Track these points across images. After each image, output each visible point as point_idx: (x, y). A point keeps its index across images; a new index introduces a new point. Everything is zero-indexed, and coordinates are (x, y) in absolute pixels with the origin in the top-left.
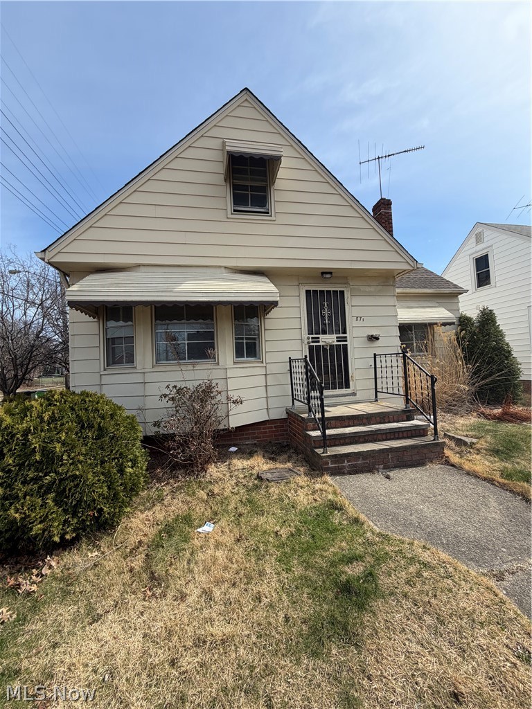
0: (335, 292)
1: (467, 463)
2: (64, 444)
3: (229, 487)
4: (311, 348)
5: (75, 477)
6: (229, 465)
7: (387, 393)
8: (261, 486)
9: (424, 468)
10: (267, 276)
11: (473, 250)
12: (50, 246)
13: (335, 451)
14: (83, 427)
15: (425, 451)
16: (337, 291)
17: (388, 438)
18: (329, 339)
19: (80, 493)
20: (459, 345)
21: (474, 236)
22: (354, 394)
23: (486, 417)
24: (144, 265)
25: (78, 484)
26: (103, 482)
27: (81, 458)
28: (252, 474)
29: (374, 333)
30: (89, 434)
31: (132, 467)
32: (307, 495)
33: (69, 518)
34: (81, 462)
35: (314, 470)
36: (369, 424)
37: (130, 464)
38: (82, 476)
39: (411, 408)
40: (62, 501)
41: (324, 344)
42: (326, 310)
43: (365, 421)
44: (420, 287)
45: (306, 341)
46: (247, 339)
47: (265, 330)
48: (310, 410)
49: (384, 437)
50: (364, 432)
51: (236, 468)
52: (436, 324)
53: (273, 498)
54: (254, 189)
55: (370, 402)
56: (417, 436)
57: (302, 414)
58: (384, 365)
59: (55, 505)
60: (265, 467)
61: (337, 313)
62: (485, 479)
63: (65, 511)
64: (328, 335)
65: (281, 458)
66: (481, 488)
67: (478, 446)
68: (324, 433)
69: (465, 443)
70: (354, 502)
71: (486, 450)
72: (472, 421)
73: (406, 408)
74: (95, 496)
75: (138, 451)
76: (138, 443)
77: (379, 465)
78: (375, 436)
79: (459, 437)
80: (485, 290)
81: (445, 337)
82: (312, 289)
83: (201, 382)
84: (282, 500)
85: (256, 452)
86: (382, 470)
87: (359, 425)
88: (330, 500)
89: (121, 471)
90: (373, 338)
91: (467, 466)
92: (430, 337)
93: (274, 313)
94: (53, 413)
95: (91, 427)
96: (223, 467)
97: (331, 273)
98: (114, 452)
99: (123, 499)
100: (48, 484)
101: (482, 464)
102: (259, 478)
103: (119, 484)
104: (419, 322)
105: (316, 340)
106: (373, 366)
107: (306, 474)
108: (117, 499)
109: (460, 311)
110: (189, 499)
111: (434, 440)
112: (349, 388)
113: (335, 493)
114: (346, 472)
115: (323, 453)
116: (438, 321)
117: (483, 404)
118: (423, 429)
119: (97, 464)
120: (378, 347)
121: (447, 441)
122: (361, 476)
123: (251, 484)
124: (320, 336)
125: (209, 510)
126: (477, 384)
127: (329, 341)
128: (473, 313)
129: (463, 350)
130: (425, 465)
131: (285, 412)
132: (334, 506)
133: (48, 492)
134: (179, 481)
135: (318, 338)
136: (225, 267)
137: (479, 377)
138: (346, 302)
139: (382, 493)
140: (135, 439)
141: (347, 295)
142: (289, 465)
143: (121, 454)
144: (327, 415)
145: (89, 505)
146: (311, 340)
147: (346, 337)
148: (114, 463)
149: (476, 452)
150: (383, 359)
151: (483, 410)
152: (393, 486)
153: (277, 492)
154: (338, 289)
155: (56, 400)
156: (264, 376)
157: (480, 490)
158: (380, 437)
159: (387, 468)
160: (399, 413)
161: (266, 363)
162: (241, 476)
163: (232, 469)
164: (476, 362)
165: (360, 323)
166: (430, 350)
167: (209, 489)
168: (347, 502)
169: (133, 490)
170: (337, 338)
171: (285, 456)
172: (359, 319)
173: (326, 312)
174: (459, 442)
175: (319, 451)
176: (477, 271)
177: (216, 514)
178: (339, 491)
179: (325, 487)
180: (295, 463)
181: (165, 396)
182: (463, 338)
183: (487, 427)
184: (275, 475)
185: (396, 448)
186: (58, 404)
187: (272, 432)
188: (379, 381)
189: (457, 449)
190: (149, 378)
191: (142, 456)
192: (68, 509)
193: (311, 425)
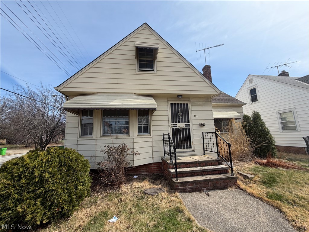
0: (184, 104)
1: (248, 188)
2: (50, 173)
3: (129, 197)
4: (173, 129)
5: (53, 190)
6: (132, 185)
7: (209, 151)
8: (144, 197)
9: (227, 190)
10: (153, 97)
11: (249, 86)
12: (60, 85)
13: (182, 180)
14: (61, 165)
15: (227, 181)
16: (185, 104)
17: (209, 174)
18: (181, 125)
19: (54, 199)
20: (244, 128)
21: (248, 80)
22: (193, 151)
23: (259, 164)
24: (99, 93)
25: (53, 194)
26: (66, 193)
27: (58, 181)
28: (141, 191)
29: (202, 122)
30: (63, 169)
31: (82, 186)
32: (166, 203)
33: (46, 212)
34: (56, 183)
35: (172, 189)
36: (200, 166)
37: (81, 184)
38: (56, 190)
39: (220, 159)
40: (45, 203)
41: (179, 127)
42: (180, 112)
43: (197, 165)
44: (224, 102)
45: (171, 126)
46: (144, 125)
47: (152, 121)
48: (171, 159)
49: (207, 173)
50: (197, 170)
51: (135, 187)
52: (232, 118)
53: (149, 204)
54: (148, 61)
55: (201, 155)
56: (223, 173)
57: (167, 160)
58: (207, 138)
59: (41, 205)
60: (148, 187)
61: (185, 114)
62: (258, 198)
63: (45, 208)
64: (181, 123)
65: (157, 182)
66: (256, 203)
67: (255, 179)
68: (176, 170)
69: (248, 178)
70: (189, 209)
71: (259, 181)
72: (252, 166)
73: (218, 159)
74: (61, 200)
75: (87, 177)
76: (87, 174)
77: (204, 188)
78: (202, 173)
79: (245, 174)
80: (255, 104)
81: (237, 125)
82: (173, 103)
83: (120, 144)
84: (153, 205)
85: (146, 178)
86: (205, 191)
87: (195, 167)
88: (177, 207)
89: (76, 188)
90: (202, 125)
91: (249, 190)
92: (230, 125)
93: (155, 113)
94: (48, 158)
95: (65, 165)
96: (129, 186)
97: (182, 96)
98: (74, 178)
99: (75, 202)
100: (39, 193)
101: (257, 189)
102: (144, 193)
103: (74, 194)
104: (224, 118)
105: (175, 125)
106: (202, 138)
107: (167, 192)
108: (72, 202)
109: (244, 113)
110: (109, 202)
111: (232, 176)
112: (191, 148)
113: (180, 203)
114: (187, 191)
115: (176, 181)
116: (233, 118)
117: (257, 157)
118: (226, 170)
119: (65, 184)
120: (204, 129)
121: (239, 176)
122: (195, 193)
123: (140, 196)
124: (177, 124)
125: (117, 209)
126: (254, 147)
127: (182, 126)
128: (250, 114)
129: (246, 131)
130: (228, 189)
131: (161, 159)
132: (179, 211)
133: (38, 198)
134: (107, 193)
135: (176, 125)
136: (135, 93)
137: (254, 144)
138: (189, 109)
139: (204, 204)
140: (85, 172)
141: (189, 106)
142: (160, 186)
143: (77, 179)
144: (178, 161)
145: (57, 205)
146: (173, 125)
147: (189, 124)
148: (73, 184)
149: (254, 182)
150: (207, 135)
151: (257, 160)
152: (210, 200)
153: (152, 201)
154: (185, 103)
155: (51, 152)
156: (151, 142)
157: (255, 204)
158: (205, 173)
159: (208, 189)
160: (214, 161)
161: (152, 136)
162: (136, 191)
163: (132, 187)
164: (253, 136)
165: (195, 118)
166: (230, 131)
167: (120, 197)
168: (185, 208)
169: (80, 198)
170: (185, 125)
171: (159, 181)
172: (195, 116)
173: (180, 113)
174: (245, 177)
175: (174, 180)
176: (251, 95)
177: (120, 212)
178: (182, 201)
179: (175, 199)
180: (163, 185)
181: (103, 151)
182: (246, 125)
183: (259, 169)
184: (152, 191)
185: (212, 179)
186: (52, 154)
187: (155, 169)
188: (205, 145)
189: (244, 180)
190: (98, 142)
191: (88, 180)
192: (46, 207)
193: (171, 166)
